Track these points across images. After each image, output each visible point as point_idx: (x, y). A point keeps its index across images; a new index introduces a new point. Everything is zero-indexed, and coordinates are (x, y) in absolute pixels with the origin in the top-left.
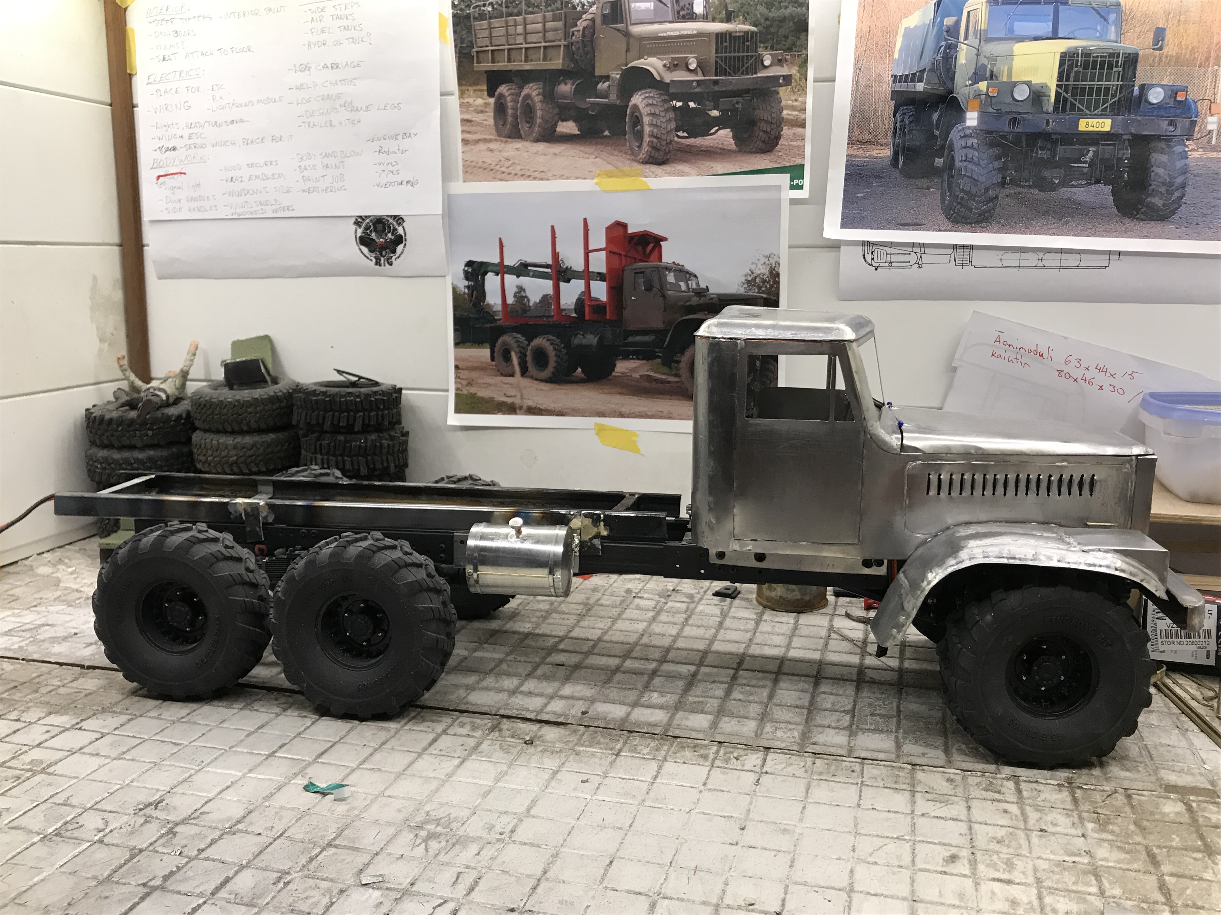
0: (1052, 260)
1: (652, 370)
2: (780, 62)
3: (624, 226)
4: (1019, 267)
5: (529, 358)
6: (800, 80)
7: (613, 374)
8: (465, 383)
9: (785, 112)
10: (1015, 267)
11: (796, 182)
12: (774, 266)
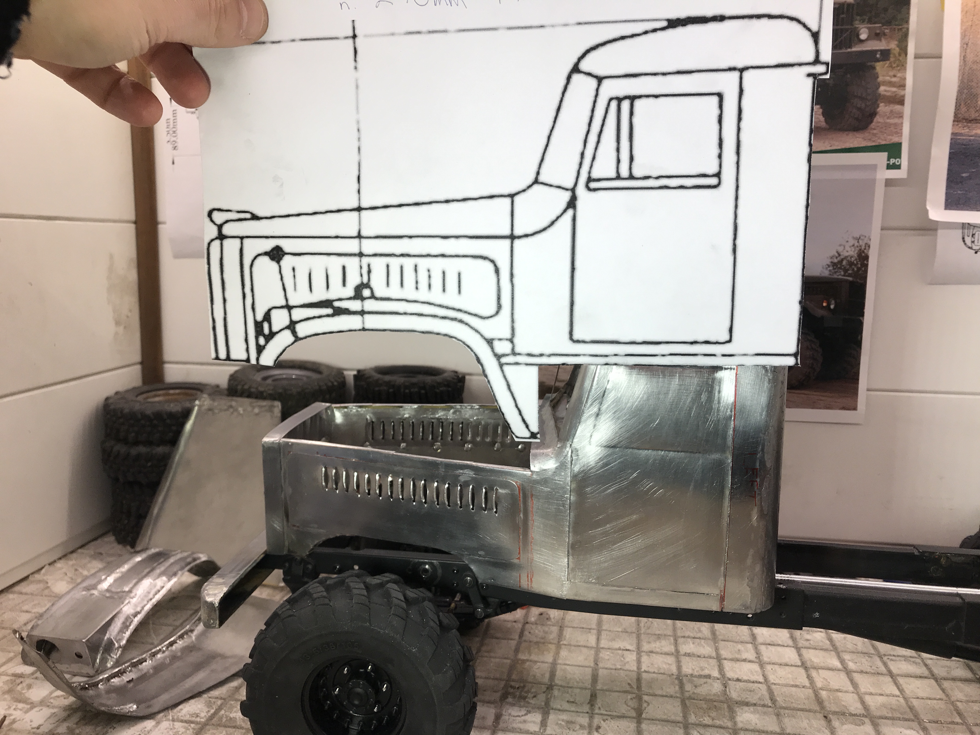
2: (876, 36)
6: (900, 55)
9: (882, 89)
11: (892, 161)
12: (863, 248)
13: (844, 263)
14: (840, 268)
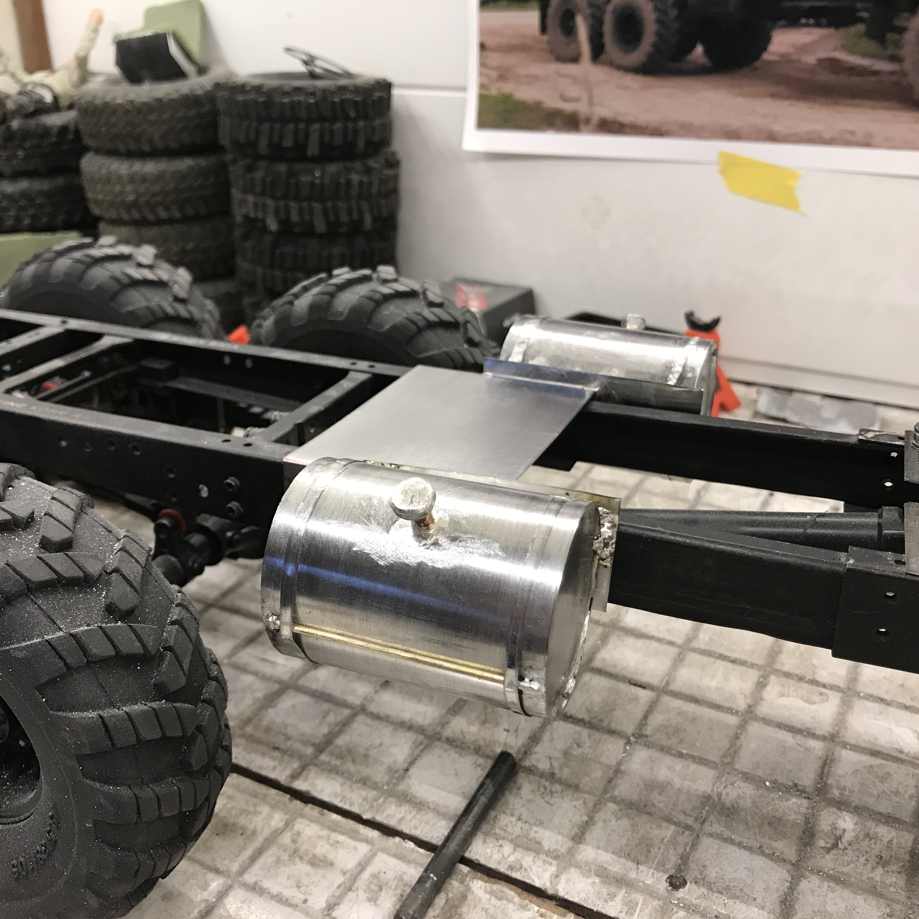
1: (844, 48)
5: (608, 28)
7: (766, 56)
8: (494, 74)
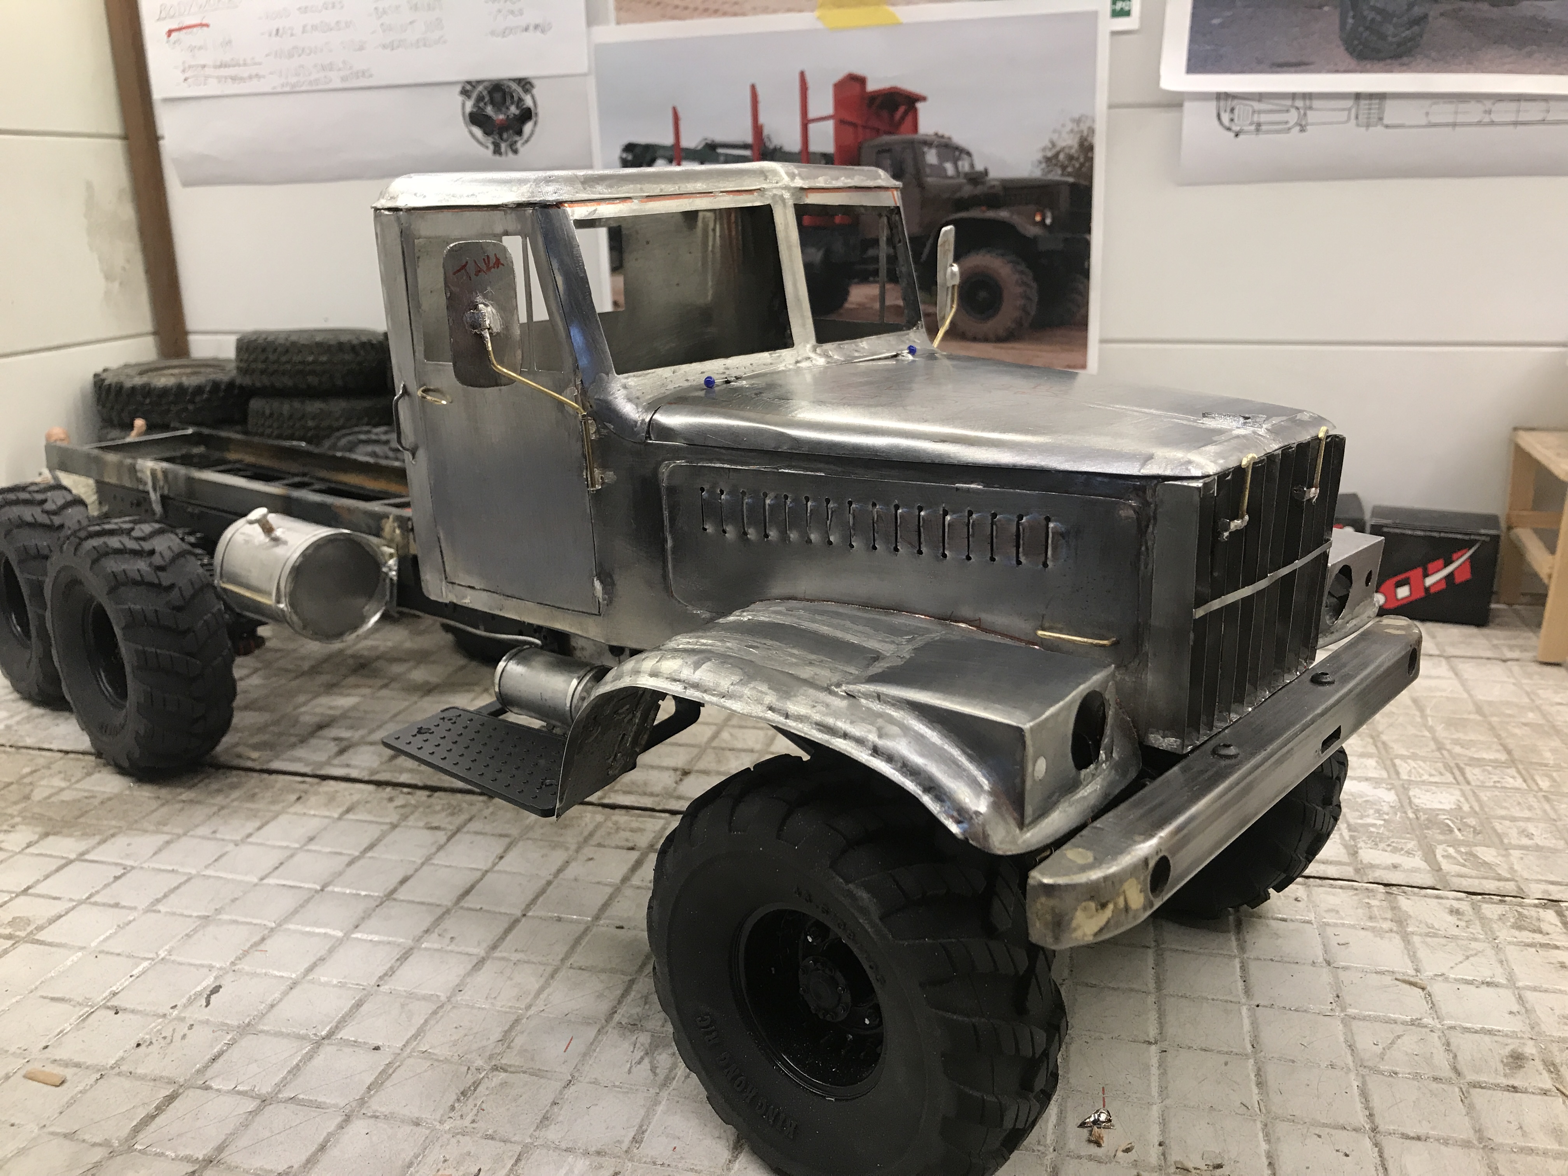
0: (1504, 112)
3: (860, 81)
4: (1454, 125)
10: (1447, 125)
11: (1119, 5)
12: (1085, 133)
13: (1062, 157)
14: (1056, 165)
